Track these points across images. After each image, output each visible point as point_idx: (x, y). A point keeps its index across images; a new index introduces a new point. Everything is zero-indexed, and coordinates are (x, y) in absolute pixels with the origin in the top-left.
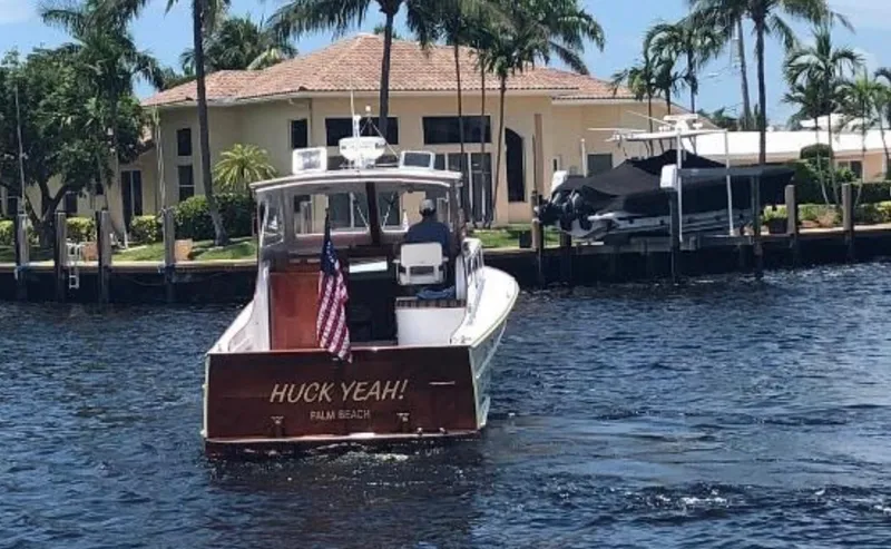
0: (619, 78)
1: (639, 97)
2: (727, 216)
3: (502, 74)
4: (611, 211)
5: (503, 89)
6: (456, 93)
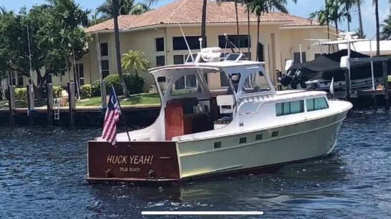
0: (313, 15)
1: (322, 24)
2: (371, 80)
3: (258, 14)
4: (316, 79)
5: (259, 21)
6: (236, 24)
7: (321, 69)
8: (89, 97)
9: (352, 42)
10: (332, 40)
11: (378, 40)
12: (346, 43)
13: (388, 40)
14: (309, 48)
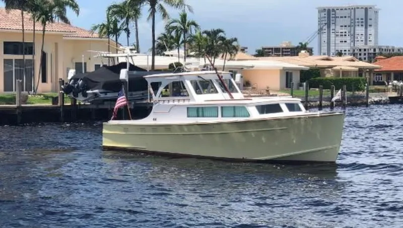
2: (147, 93)
3: (44, 23)
4: (97, 89)
5: (44, 31)
6: (22, 31)
7: (102, 80)
9: (131, 56)
10: (113, 53)
11: (153, 55)
14: (90, 59)
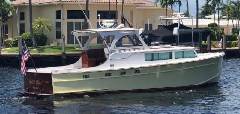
1: (163, 7)
2: (192, 44)
4: (157, 41)
5: (123, 3)
6: (109, 4)
7: (161, 35)
8: (10, 47)
9: (181, 19)
10: (169, 17)
11: (198, 18)
12: (177, 19)
13: (204, 19)
14: (154, 21)
